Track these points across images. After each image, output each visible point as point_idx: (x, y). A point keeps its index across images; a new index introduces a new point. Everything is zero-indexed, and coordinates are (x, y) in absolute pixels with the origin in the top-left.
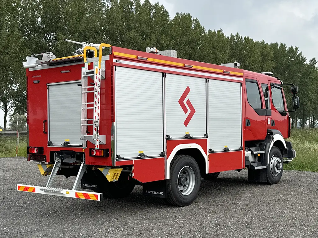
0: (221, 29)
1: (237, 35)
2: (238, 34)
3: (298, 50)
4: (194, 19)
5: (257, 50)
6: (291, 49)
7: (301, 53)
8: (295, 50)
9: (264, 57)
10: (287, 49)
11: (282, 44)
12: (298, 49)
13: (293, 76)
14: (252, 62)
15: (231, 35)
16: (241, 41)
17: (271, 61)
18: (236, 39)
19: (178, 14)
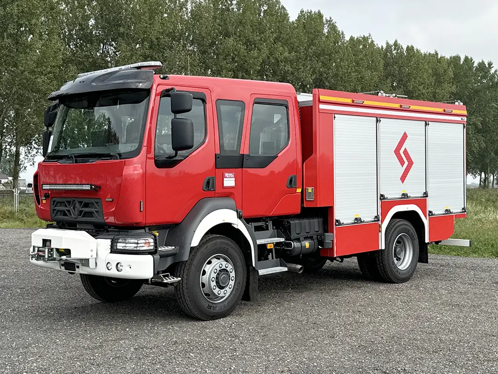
0: (370, 35)
1: (396, 44)
2: (396, 41)
3: (492, 66)
4: (326, 20)
5: (427, 67)
6: (482, 64)
7: (496, 71)
8: (487, 66)
9: (439, 78)
10: (476, 64)
11: (466, 58)
12: (492, 64)
13: (484, 107)
14: (419, 85)
15: (387, 43)
16: (402, 53)
17: (450, 83)
18: (395, 49)
19: (303, 12)
